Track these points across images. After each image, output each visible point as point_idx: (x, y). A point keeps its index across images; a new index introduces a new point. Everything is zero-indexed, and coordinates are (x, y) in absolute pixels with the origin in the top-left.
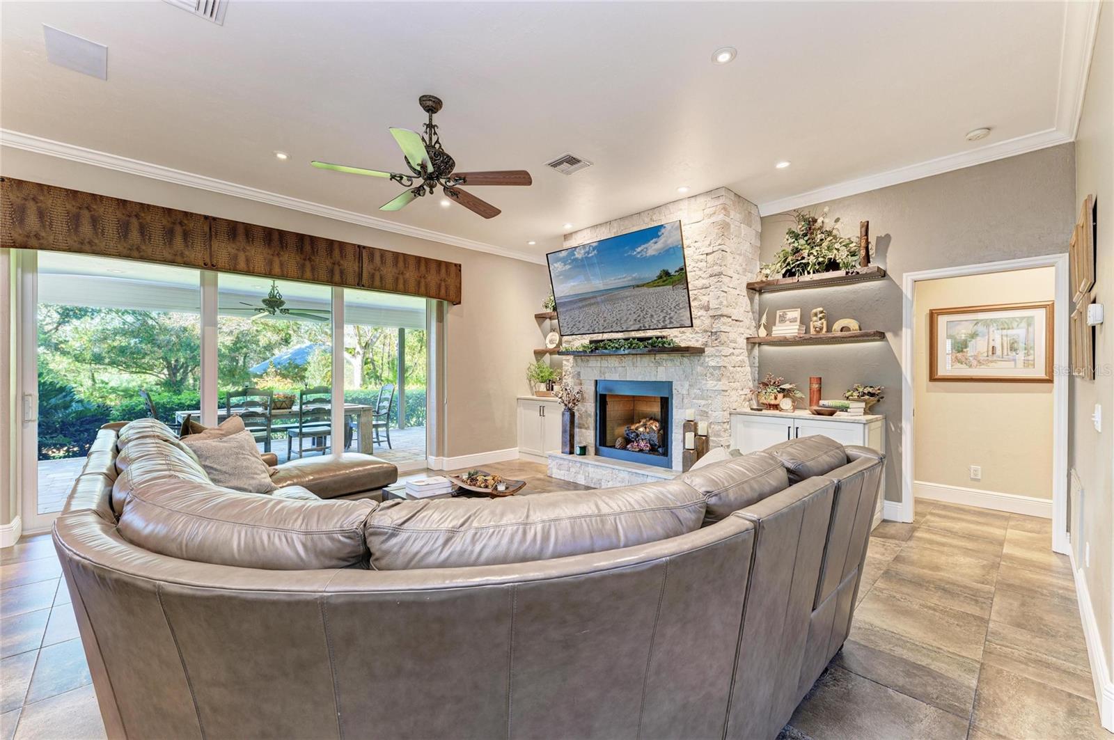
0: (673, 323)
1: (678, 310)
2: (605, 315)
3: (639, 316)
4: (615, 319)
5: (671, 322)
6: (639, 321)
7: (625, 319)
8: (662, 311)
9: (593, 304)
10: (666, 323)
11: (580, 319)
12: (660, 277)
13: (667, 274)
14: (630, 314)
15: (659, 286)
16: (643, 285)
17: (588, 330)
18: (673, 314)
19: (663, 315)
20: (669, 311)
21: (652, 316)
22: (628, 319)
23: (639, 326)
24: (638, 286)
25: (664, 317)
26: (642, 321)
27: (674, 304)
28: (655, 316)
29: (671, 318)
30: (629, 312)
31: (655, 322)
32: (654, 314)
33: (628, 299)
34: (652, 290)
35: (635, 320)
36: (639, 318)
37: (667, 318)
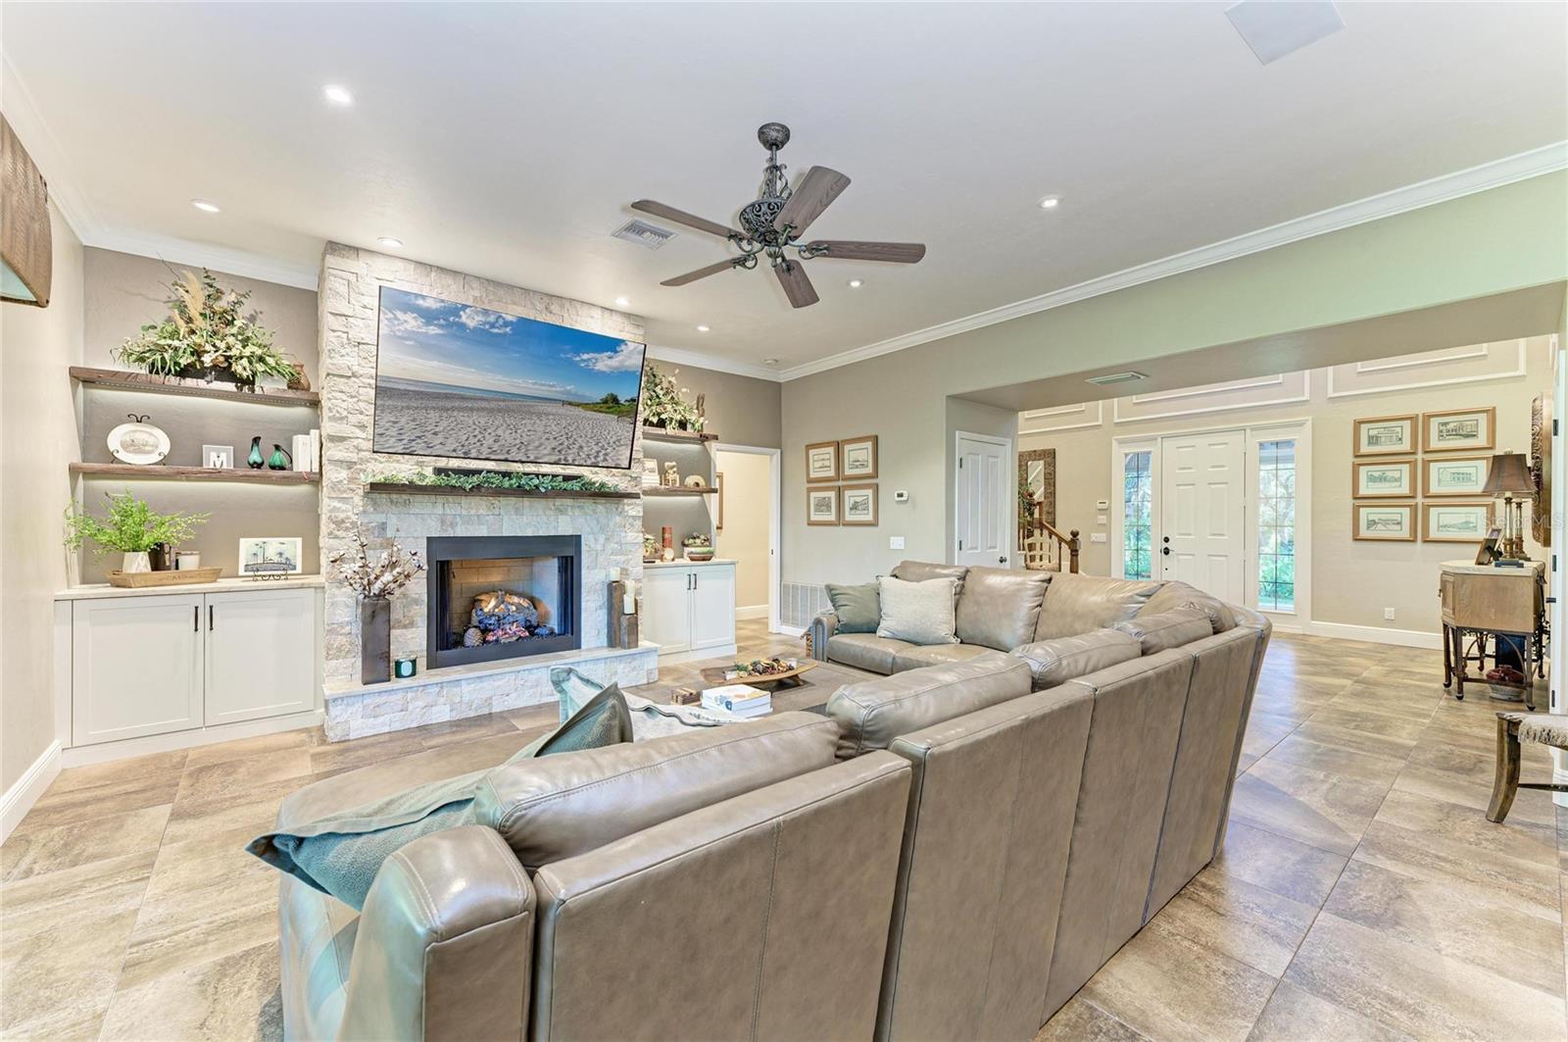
0: (606, 460)
1: (618, 446)
2: (499, 432)
3: (561, 444)
4: (518, 441)
5: (605, 460)
6: (559, 451)
7: (537, 443)
8: (597, 444)
9: (478, 410)
10: (599, 459)
11: (437, 429)
12: (605, 402)
13: (615, 400)
14: (548, 439)
15: (600, 412)
16: (578, 405)
17: (454, 450)
18: (610, 449)
19: (596, 448)
20: (606, 446)
21: (581, 447)
22: (541, 445)
23: (557, 458)
24: (570, 404)
25: (598, 452)
26: (563, 452)
27: (614, 439)
28: (585, 449)
29: (606, 454)
30: (546, 436)
31: (584, 456)
32: (583, 444)
33: (551, 417)
34: (590, 414)
35: (554, 449)
36: (561, 447)
37: (601, 454)
